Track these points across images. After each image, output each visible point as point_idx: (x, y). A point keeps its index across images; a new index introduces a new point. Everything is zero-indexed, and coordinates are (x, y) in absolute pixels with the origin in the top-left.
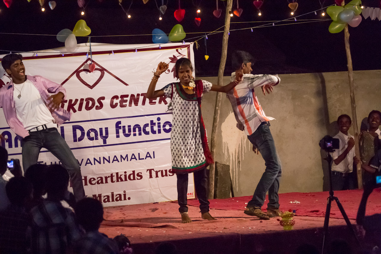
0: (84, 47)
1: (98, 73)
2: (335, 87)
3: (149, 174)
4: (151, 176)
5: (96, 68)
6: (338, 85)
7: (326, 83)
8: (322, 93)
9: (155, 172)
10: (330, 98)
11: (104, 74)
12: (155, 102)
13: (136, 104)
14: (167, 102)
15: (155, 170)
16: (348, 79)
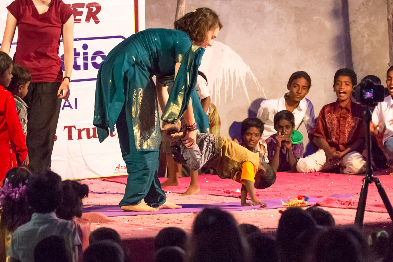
2: (364, 5)
3: (67, 134)
4: (70, 138)
6: (367, 2)
8: (342, 13)
9: (77, 131)
10: (354, 21)
12: (80, 20)
14: (100, 20)
15: (77, 128)
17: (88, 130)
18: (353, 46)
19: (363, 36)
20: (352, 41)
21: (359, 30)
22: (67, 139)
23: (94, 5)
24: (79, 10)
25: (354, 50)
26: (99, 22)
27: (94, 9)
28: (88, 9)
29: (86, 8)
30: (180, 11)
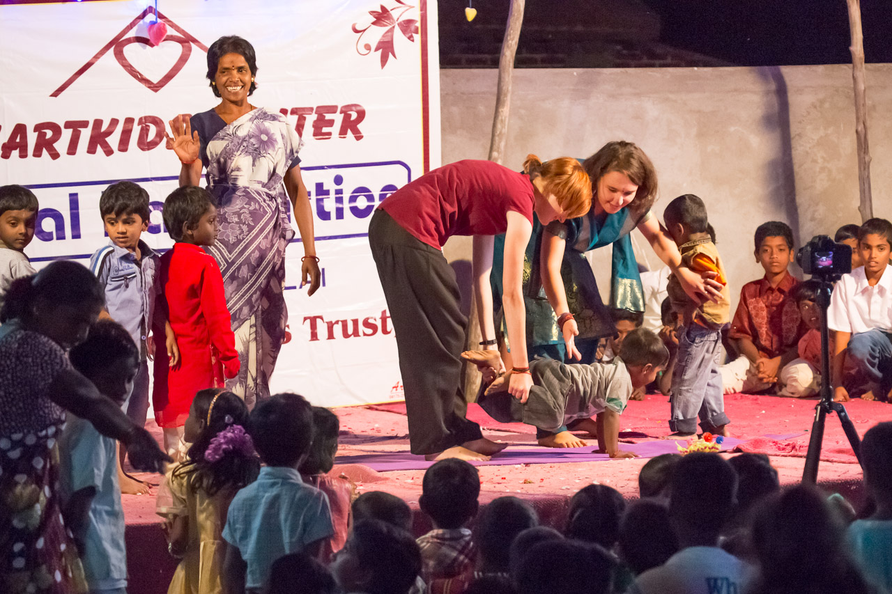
2: (815, 107)
3: (309, 331)
4: (314, 336)
5: (167, 36)
6: (822, 102)
7: (789, 95)
8: (779, 120)
9: (326, 325)
11: (190, 49)
12: (330, 134)
14: (363, 134)
15: (326, 320)
16: (852, 86)
17: (345, 324)
18: (797, 178)
19: (815, 161)
20: (796, 168)
21: (808, 149)
22: (309, 338)
23: (354, 108)
24: (328, 116)
25: (799, 185)
26: (362, 137)
27: (354, 116)
28: (343, 115)
29: (341, 113)
30: (500, 118)
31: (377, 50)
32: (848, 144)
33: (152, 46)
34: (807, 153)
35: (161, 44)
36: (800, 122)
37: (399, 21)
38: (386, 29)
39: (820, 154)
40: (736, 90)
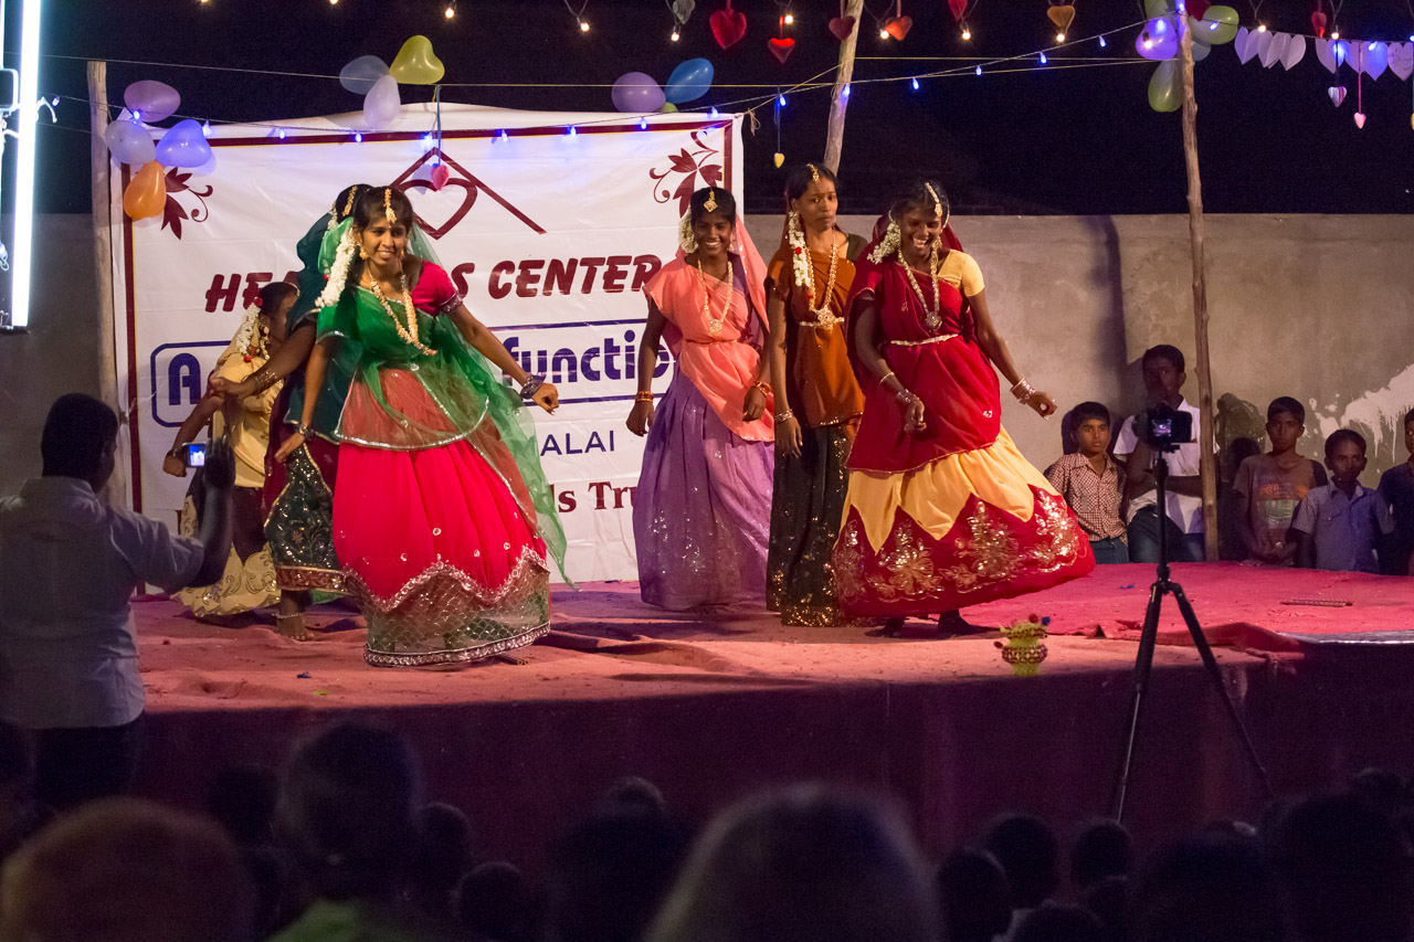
0: (420, 116)
1: (460, 194)
3: (596, 498)
4: (600, 504)
5: (451, 179)
6: (1156, 254)
7: (1121, 245)
8: (1109, 275)
9: (613, 492)
10: (1132, 290)
11: (476, 195)
12: (622, 287)
13: (565, 289)
15: (613, 487)
16: (1189, 237)
21: (1140, 305)
22: (595, 506)
23: (649, 259)
24: (621, 268)
27: (649, 267)
28: (637, 266)
29: (634, 264)
31: (675, 197)
32: (1184, 300)
33: (435, 190)
34: (1139, 308)
35: (444, 188)
36: (1132, 276)
37: (702, 166)
38: (689, 174)
39: (1153, 311)
40: (1062, 240)
